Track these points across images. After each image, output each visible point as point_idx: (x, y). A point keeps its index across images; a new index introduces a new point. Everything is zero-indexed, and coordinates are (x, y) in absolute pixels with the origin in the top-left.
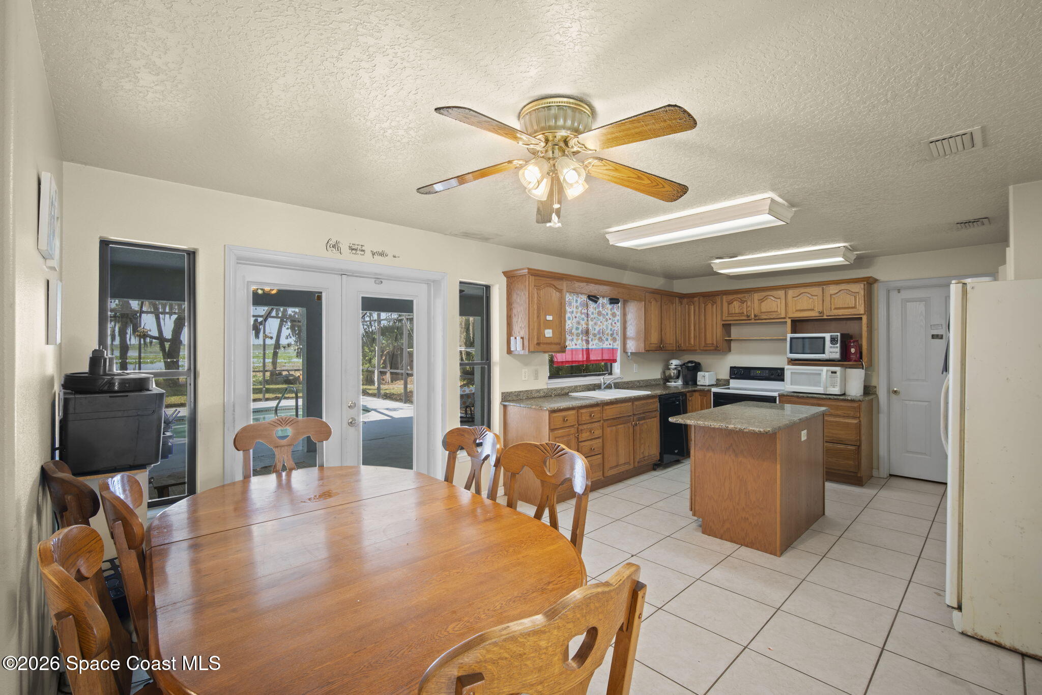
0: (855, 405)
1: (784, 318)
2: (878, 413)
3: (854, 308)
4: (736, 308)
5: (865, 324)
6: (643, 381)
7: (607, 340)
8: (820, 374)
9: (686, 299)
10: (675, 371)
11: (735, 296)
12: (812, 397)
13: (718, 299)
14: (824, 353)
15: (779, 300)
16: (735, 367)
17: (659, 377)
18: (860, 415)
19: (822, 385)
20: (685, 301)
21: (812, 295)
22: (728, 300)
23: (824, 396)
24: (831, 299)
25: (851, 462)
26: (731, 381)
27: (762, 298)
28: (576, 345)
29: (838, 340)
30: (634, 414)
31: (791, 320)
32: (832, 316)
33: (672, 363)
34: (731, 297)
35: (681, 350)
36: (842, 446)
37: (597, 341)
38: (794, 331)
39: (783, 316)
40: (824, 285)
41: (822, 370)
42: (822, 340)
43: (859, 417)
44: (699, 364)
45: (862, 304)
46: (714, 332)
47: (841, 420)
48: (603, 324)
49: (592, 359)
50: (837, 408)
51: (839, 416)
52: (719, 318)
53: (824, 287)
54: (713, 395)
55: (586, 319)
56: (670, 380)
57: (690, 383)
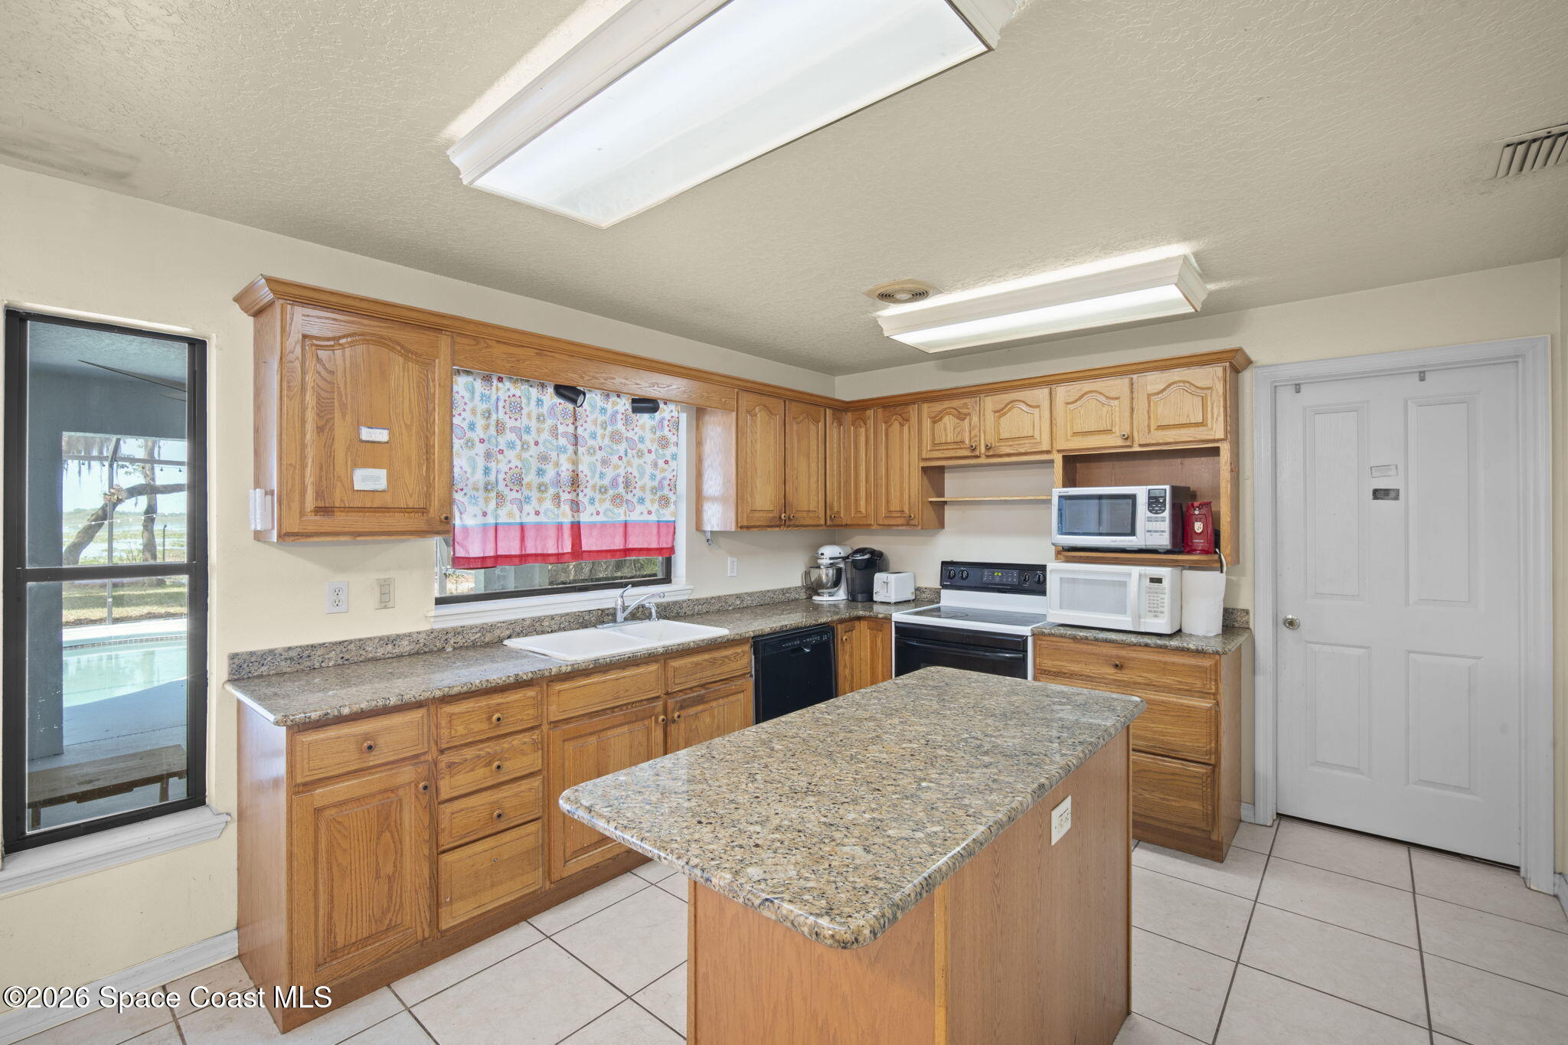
0: (1207, 663)
1: (1048, 452)
2: (1254, 672)
3: (1202, 424)
4: (948, 431)
5: (1226, 463)
6: (750, 595)
7: (641, 501)
8: (1124, 584)
9: (849, 414)
10: (831, 572)
11: (946, 404)
12: (1106, 641)
13: (913, 411)
14: (1133, 533)
15: (1037, 410)
16: (952, 563)
17: (799, 583)
18: (1217, 689)
19: (1129, 612)
20: (848, 417)
21: (1107, 398)
22: (933, 415)
23: (1133, 639)
24: (1149, 406)
25: (1196, 805)
26: (944, 592)
27: (1002, 406)
28: (537, 513)
29: (1165, 500)
30: (667, 694)
31: (1064, 456)
32: (1153, 445)
33: (822, 554)
34: (938, 407)
35: (841, 526)
36: (1176, 765)
37: (607, 504)
38: (1070, 480)
39: (1045, 447)
40: (1134, 372)
41: (1129, 575)
42: (1130, 501)
43: (1215, 694)
44: (880, 554)
45: (1219, 415)
46: (908, 486)
47: (1173, 699)
48: (629, 463)
49: (586, 549)
50: (1164, 669)
51: (1168, 689)
52: (915, 451)
53: (1135, 377)
54: (896, 626)
55: (571, 448)
56: (820, 591)
57: (860, 597)
